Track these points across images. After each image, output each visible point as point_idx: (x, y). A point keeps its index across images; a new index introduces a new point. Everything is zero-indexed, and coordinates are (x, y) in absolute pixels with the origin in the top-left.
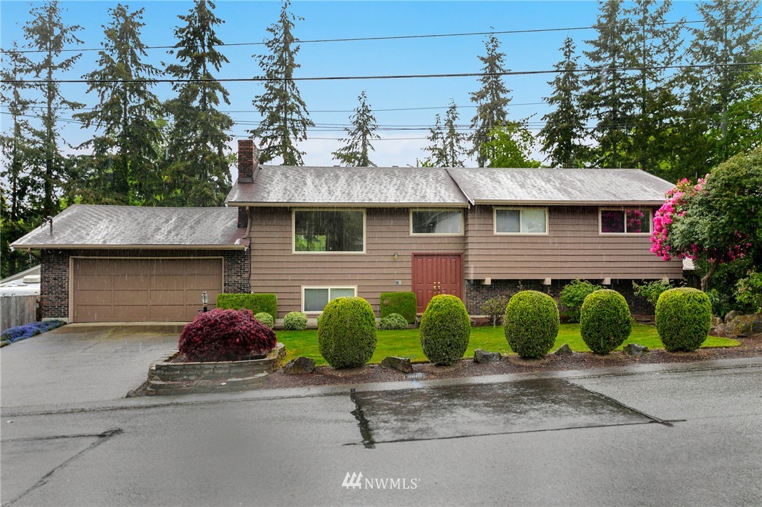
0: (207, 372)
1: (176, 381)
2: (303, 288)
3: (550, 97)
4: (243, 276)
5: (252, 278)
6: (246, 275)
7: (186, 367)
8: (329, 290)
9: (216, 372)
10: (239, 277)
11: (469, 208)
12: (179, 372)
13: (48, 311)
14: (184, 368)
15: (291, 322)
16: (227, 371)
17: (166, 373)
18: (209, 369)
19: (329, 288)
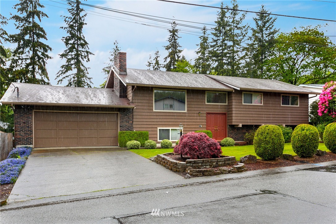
0: (214, 164)
1: (201, 169)
2: (159, 128)
3: (198, 51)
4: (130, 122)
5: (134, 123)
6: (131, 122)
7: (204, 161)
8: (170, 130)
9: (219, 163)
10: (127, 123)
11: (234, 91)
12: (200, 164)
13: (20, 141)
14: (203, 162)
15: (166, 144)
16: (223, 163)
17: (194, 165)
18: (215, 162)
19: (170, 128)
